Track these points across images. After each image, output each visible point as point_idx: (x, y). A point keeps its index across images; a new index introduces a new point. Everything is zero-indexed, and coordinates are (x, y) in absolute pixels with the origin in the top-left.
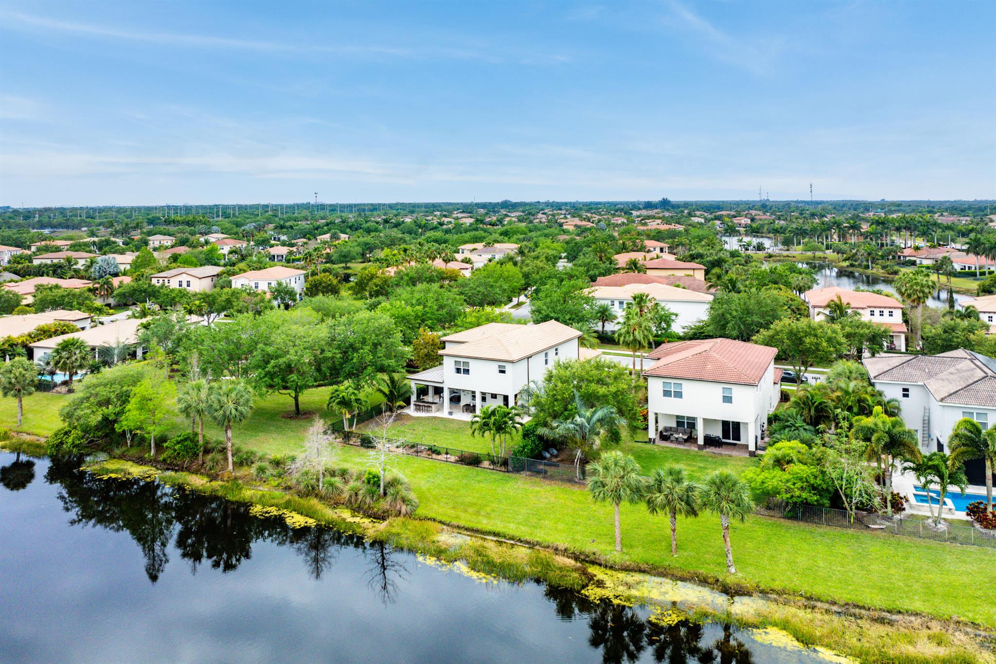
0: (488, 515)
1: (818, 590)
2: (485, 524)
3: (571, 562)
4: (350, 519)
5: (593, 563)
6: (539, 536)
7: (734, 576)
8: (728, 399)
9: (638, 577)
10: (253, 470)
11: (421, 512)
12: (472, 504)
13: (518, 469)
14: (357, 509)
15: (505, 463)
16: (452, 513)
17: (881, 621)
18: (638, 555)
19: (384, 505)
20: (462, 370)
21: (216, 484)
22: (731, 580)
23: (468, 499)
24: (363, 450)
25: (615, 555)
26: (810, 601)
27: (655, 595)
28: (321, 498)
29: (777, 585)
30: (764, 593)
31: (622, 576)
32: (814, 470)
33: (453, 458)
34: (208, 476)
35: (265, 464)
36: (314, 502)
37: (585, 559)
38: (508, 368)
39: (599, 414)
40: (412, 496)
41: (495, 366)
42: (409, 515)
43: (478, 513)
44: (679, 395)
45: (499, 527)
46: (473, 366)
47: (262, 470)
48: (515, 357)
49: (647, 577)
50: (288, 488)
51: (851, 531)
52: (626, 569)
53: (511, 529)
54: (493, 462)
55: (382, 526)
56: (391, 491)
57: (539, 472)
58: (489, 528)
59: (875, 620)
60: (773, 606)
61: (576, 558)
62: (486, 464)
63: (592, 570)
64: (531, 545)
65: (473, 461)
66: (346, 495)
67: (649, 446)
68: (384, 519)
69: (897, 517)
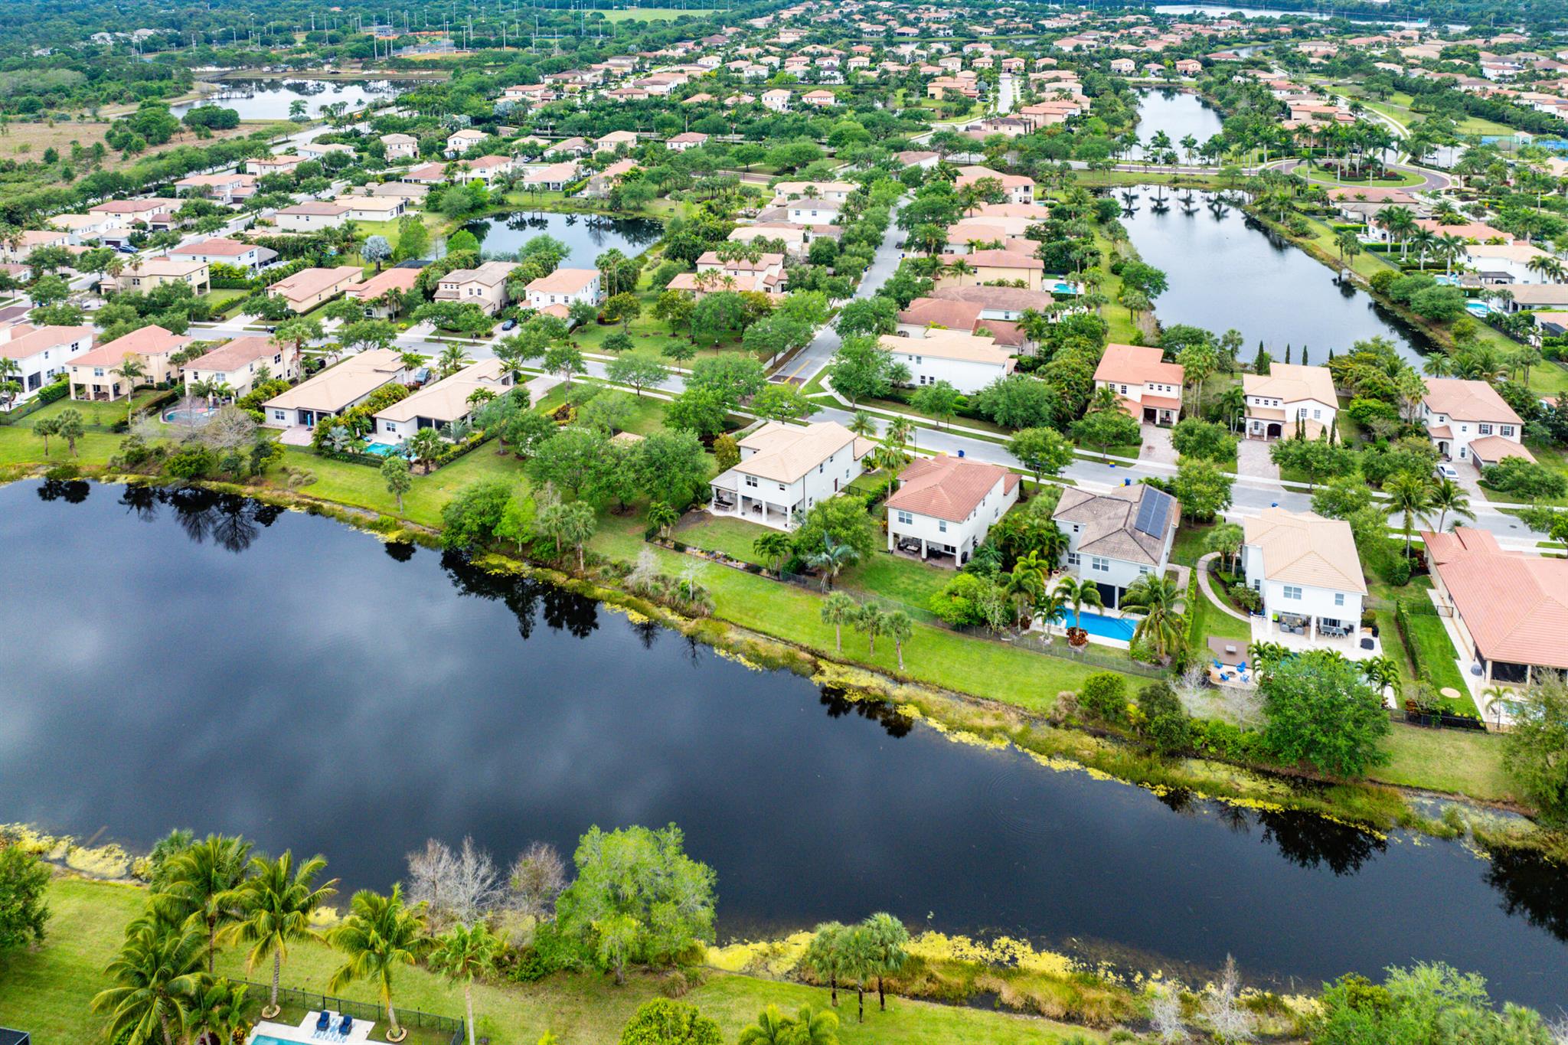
0: (761, 620)
1: (948, 683)
2: (759, 625)
3: (808, 656)
4: (671, 617)
5: (823, 657)
6: (792, 636)
7: (902, 671)
8: (943, 529)
9: (846, 668)
10: (600, 570)
11: (717, 614)
12: (751, 609)
13: (787, 579)
14: (674, 609)
15: (777, 574)
16: (738, 615)
17: (977, 704)
18: (850, 654)
19: (693, 606)
20: (752, 482)
21: (574, 582)
22: (899, 674)
23: (750, 605)
24: (677, 554)
25: (836, 654)
26: (941, 689)
27: (852, 682)
28: (650, 598)
29: (925, 679)
30: (916, 683)
31: (837, 667)
32: (968, 602)
33: (741, 565)
34: (567, 573)
35: (607, 567)
36: (646, 602)
37: (817, 654)
38: (786, 487)
39: (840, 551)
40: (711, 601)
41: (777, 486)
42: (709, 616)
43: (754, 617)
44: (909, 522)
45: (767, 628)
46: (759, 481)
47: (605, 572)
48: (792, 480)
49: (852, 669)
50: (625, 588)
51: (988, 642)
52: (841, 663)
53: (775, 630)
54: (769, 571)
55: (692, 623)
56: (697, 597)
57: (799, 581)
58: (762, 629)
59: (971, 702)
60: (918, 691)
61: (812, 653)
62: (764, 572)
63: (822, 663)
64: (787, 643)
65: (754, 569)
66: (667, 598)
67: (887, 557)
68: (693, 617)
69: (1025, 632)
